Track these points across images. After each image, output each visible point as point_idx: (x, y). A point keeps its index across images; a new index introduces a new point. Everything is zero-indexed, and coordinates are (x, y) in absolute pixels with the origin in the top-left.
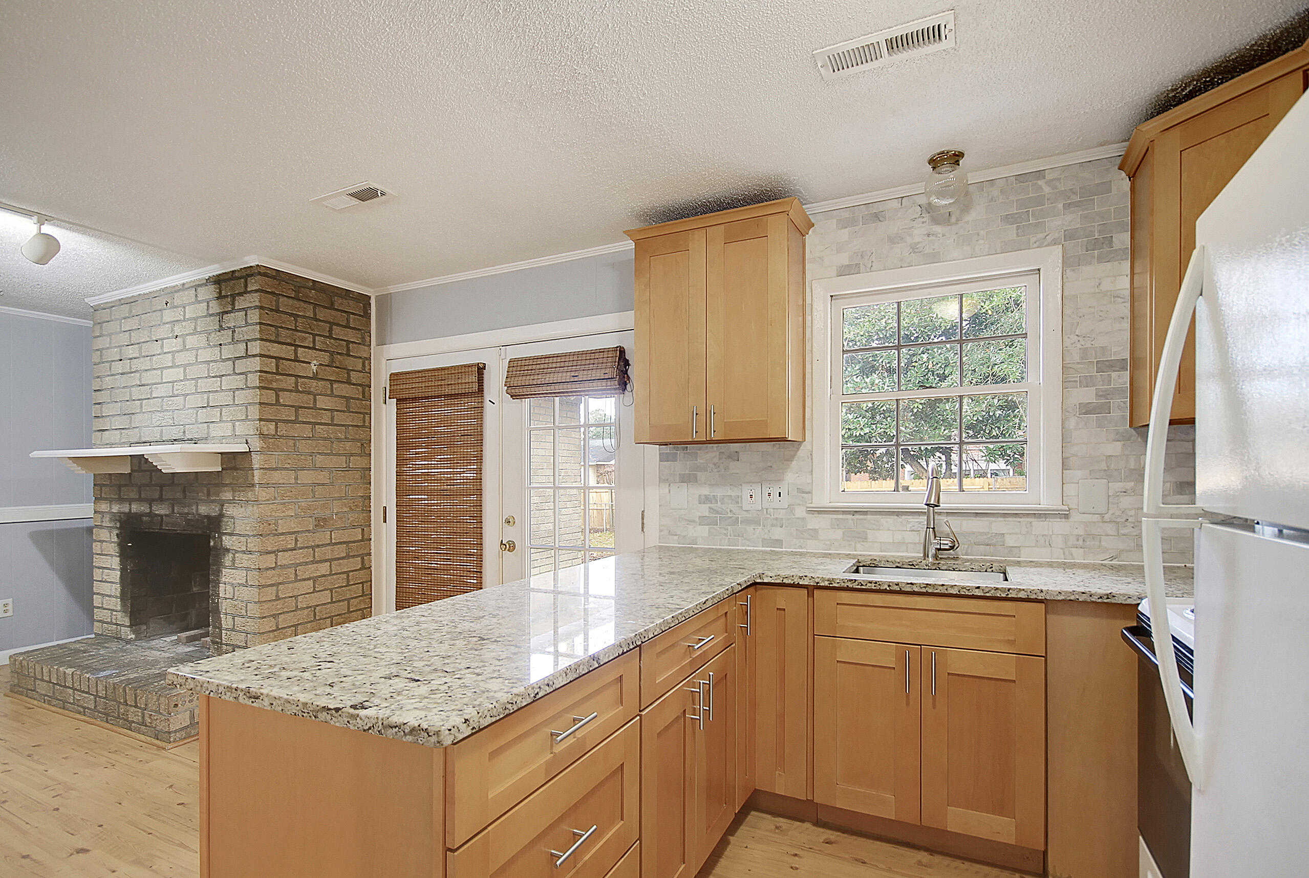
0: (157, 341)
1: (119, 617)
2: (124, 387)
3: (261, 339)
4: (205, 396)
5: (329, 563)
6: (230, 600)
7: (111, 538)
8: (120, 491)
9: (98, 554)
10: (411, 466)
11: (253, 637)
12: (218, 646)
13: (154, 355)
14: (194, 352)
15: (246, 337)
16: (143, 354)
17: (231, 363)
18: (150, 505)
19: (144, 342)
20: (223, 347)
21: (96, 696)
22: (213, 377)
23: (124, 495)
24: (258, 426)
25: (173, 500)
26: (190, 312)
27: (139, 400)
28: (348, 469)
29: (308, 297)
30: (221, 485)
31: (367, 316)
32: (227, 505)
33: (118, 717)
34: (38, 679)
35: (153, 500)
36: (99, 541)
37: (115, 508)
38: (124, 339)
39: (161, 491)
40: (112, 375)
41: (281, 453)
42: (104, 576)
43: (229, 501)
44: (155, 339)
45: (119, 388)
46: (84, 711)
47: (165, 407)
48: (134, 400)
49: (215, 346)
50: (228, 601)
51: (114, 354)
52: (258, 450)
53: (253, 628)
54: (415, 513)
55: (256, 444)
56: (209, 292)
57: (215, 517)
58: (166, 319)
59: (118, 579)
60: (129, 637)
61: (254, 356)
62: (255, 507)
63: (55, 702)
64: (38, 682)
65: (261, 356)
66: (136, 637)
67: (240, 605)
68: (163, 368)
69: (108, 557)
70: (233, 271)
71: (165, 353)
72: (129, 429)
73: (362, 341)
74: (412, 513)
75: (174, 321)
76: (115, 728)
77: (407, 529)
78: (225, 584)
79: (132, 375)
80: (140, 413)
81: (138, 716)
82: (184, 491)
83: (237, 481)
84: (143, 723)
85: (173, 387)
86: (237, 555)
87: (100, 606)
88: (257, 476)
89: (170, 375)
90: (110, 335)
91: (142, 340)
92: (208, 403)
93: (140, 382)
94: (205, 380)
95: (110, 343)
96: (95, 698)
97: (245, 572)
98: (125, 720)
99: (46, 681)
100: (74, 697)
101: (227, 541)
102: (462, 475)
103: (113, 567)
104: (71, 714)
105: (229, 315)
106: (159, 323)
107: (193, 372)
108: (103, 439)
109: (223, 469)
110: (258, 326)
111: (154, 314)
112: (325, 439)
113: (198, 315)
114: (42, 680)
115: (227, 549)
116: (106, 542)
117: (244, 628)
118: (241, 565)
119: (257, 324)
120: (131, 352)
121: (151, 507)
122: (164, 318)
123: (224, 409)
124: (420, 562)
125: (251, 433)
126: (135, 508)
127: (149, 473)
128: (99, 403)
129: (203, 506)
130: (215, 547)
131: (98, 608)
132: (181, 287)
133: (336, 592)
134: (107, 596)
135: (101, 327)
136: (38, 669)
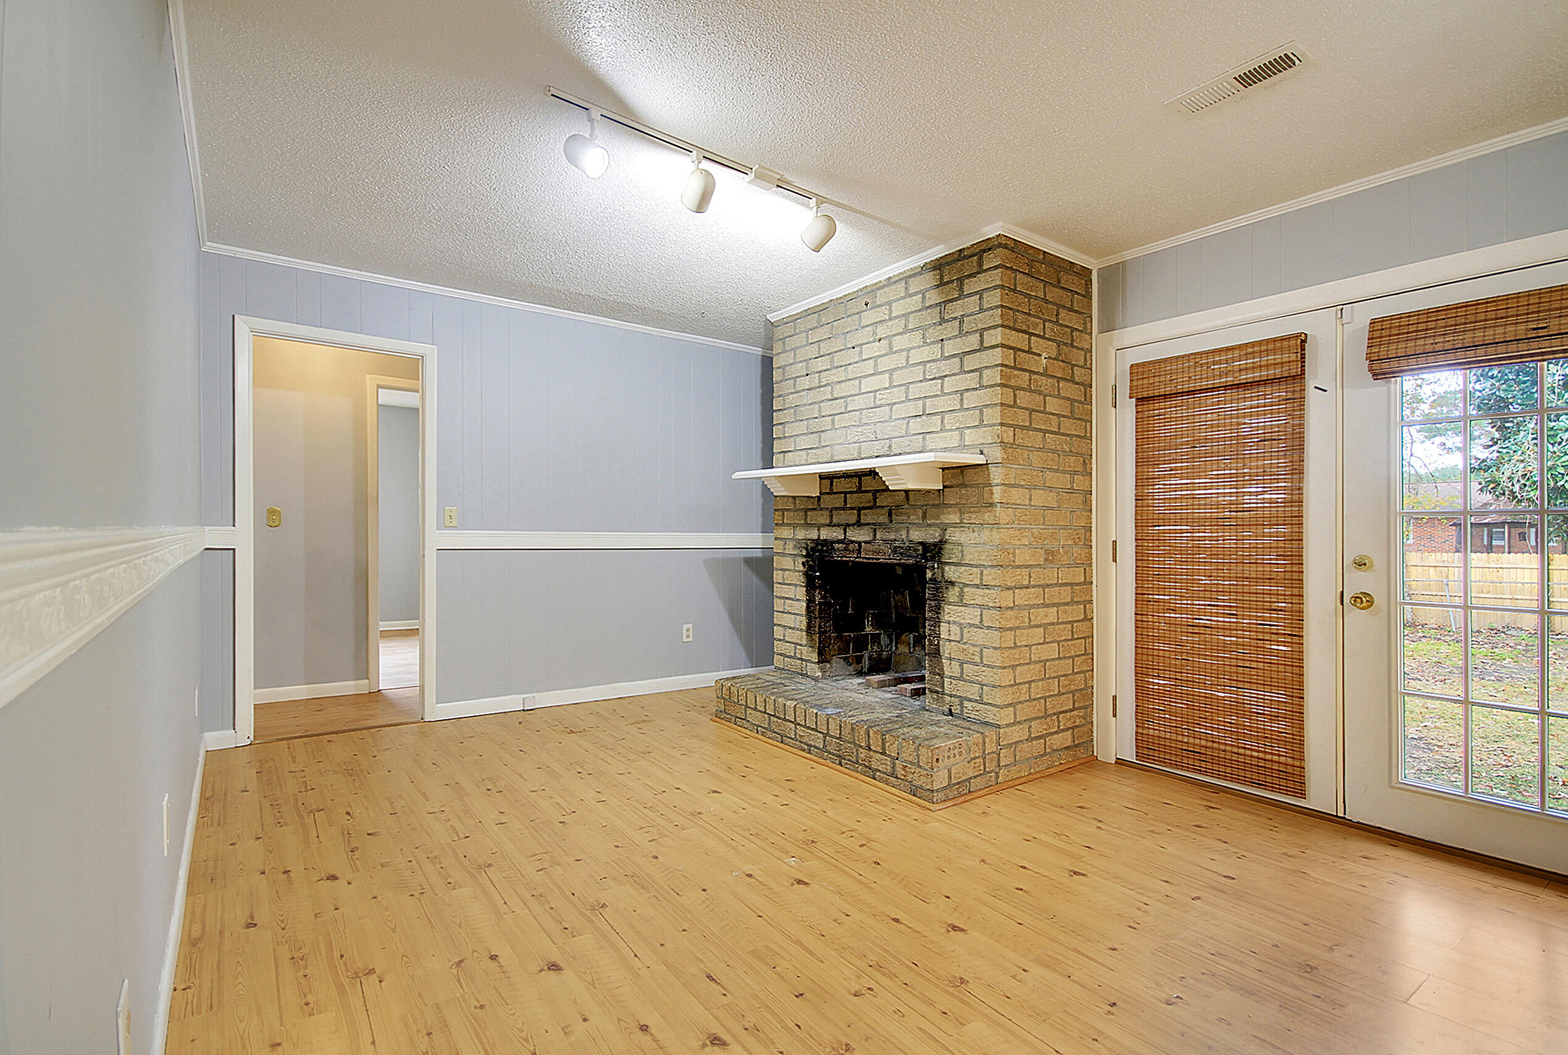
0: (853, 348)
1: (804, 652)
2: (810, 404)
3: (1003, 326)
4: (920, 403)
5: (1056, 608)
6: (956, 643)
7: (795, 567)
8: (806, 516)
9: (780, 583)
10: (1161, 486)
11: (992, 690)
12: (938, 696)
13: (850, 364)
14: (904, 354)
15: (980, 326)
16: (836, 365)
17: (957, 360)
18: (845, 530)
19: (836, 352)
20: (945, 342)
21: (825, 735)
22: (931, 380)
23: (811, 520)
24: (999, 432)
25: (874, 524)
26: (898, 309)
27: (830, 416)
28: (1072, 491)
29: (1039, 273)
30: (942, 506)
31: (1088, 295)
32: (952, 529)
33: (857, 762)
34: (750, 708)
35: (848, 525)
36: (781, 570)
37: (801, 534)
38: (812, 351)
39: (859, 515)
40: (796, 392)
41: (1018, 467)
42: (786, 607)
43: (954, 525)
44: (851, 346)
45: (805, 405)
46: (809, 749)
47: (864, 421)
48: (823, 417)
49: (933, 343)
50: (953, 643)
51: (799, 369)
52: (1000, 461)
53: (991, 679)
54: (1170, 550)
55: (996, 454)
56: (929, 279)
57: (935, 545)
58: (865, 322)
59: (804, 610)
60: (817, 674)
61: (992, 347)
62: (995, 532)
63: (769, 734)
64: (749, 711)
65: (1003, 346)
66: (823, 675)
67: (972, 649)
68: (861, 377)
69: (791, 587)
70: (960, 250)
71: (864, 360)
72: (817, 448)
73: (1084, 328)
74: (1164, 550)
75: (876, 323)
76: (854, 773)
77: (1154, 571)
78: (949, 623)
79: (822, 389)
80: (831, 430)
81: (886, 765)
82: (890, 514)
83: (967, 500)
84: (893, 774)
85: (875, 397)
86: (966, 590)
87: (782, 638)
88: (997, 494)
89: (868, 384)
90: (795, 349)
91: (834, 350)
92: (924, 410)
93: (832, 396)
94: (920, 384)
95: (795, 358)
96: (825, 737)
97: (979, 610)
98: (866, 767)
99: (760, 711)
100: (795, 731)
101: (950, 573)
102: (1259, 497)
103: (797, 597)
104: (794, 751)
105: (954, 303)
106: (857, 327)
107: (899, 378)
108: (786, 461)
109: (944, 487)
110: (1000, 309)
111: (849, 319)
112: (1054, 451)
113: (909, 310)
114: (755, 709)
115: (951, 582)
116: (789, 570)
117: (977, 678)
118: (973, 602)
119: (997, 307)
120: (820, 364)
121: (845, 533)
122: (863, 321)
123: (946, 416)
124: (1179, 616)
125: (988, 442)
126: (825, 534)
127: (843, 495)
128: (781, 424)
129: (917, 531)
130: (933, 580)
131: (780, 640)
132: (885, 283)
133: (1063, 646)
134: (790, 628)
135: (784, 343)
136: (750, 696)
